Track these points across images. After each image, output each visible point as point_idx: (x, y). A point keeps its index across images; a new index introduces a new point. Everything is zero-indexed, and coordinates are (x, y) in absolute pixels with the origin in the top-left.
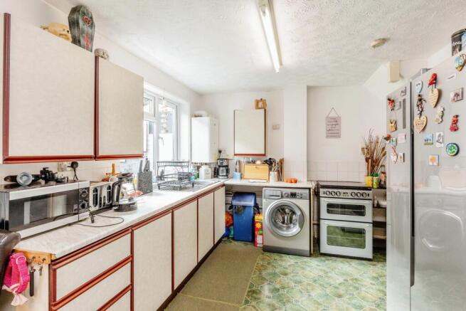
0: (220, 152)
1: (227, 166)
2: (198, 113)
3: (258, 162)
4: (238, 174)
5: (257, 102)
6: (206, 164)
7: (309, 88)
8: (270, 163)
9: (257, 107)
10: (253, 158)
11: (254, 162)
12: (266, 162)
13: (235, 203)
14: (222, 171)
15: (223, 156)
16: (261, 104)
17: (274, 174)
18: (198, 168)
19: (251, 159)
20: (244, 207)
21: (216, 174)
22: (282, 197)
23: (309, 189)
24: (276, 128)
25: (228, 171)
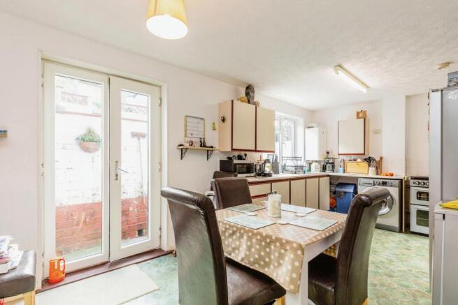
0: (328, 153)
1: (333, 163)
2: (310, 125)
3: (359, 160)
4: (341, 169)
5: (358, 113)
6: (316, 161)
7: (408, 97)
8: (369, 160)
9: (358, 117)
10: (354, 157)
11: (355, 160)
12: (366, 160)
13: (338, 189)
14: (329, 167)
15: (330, 156)
16: (362, 115)
17: (372, 169)
18: (310, 164)
19: (353, 157)
20: (345, 193)
21: (324, 169)
22: (374, 185)
23: (401, 180)
24: (377, 132)
25: (333, 167)
